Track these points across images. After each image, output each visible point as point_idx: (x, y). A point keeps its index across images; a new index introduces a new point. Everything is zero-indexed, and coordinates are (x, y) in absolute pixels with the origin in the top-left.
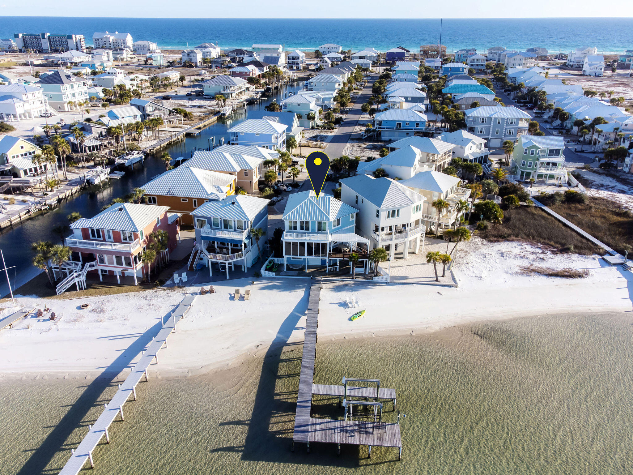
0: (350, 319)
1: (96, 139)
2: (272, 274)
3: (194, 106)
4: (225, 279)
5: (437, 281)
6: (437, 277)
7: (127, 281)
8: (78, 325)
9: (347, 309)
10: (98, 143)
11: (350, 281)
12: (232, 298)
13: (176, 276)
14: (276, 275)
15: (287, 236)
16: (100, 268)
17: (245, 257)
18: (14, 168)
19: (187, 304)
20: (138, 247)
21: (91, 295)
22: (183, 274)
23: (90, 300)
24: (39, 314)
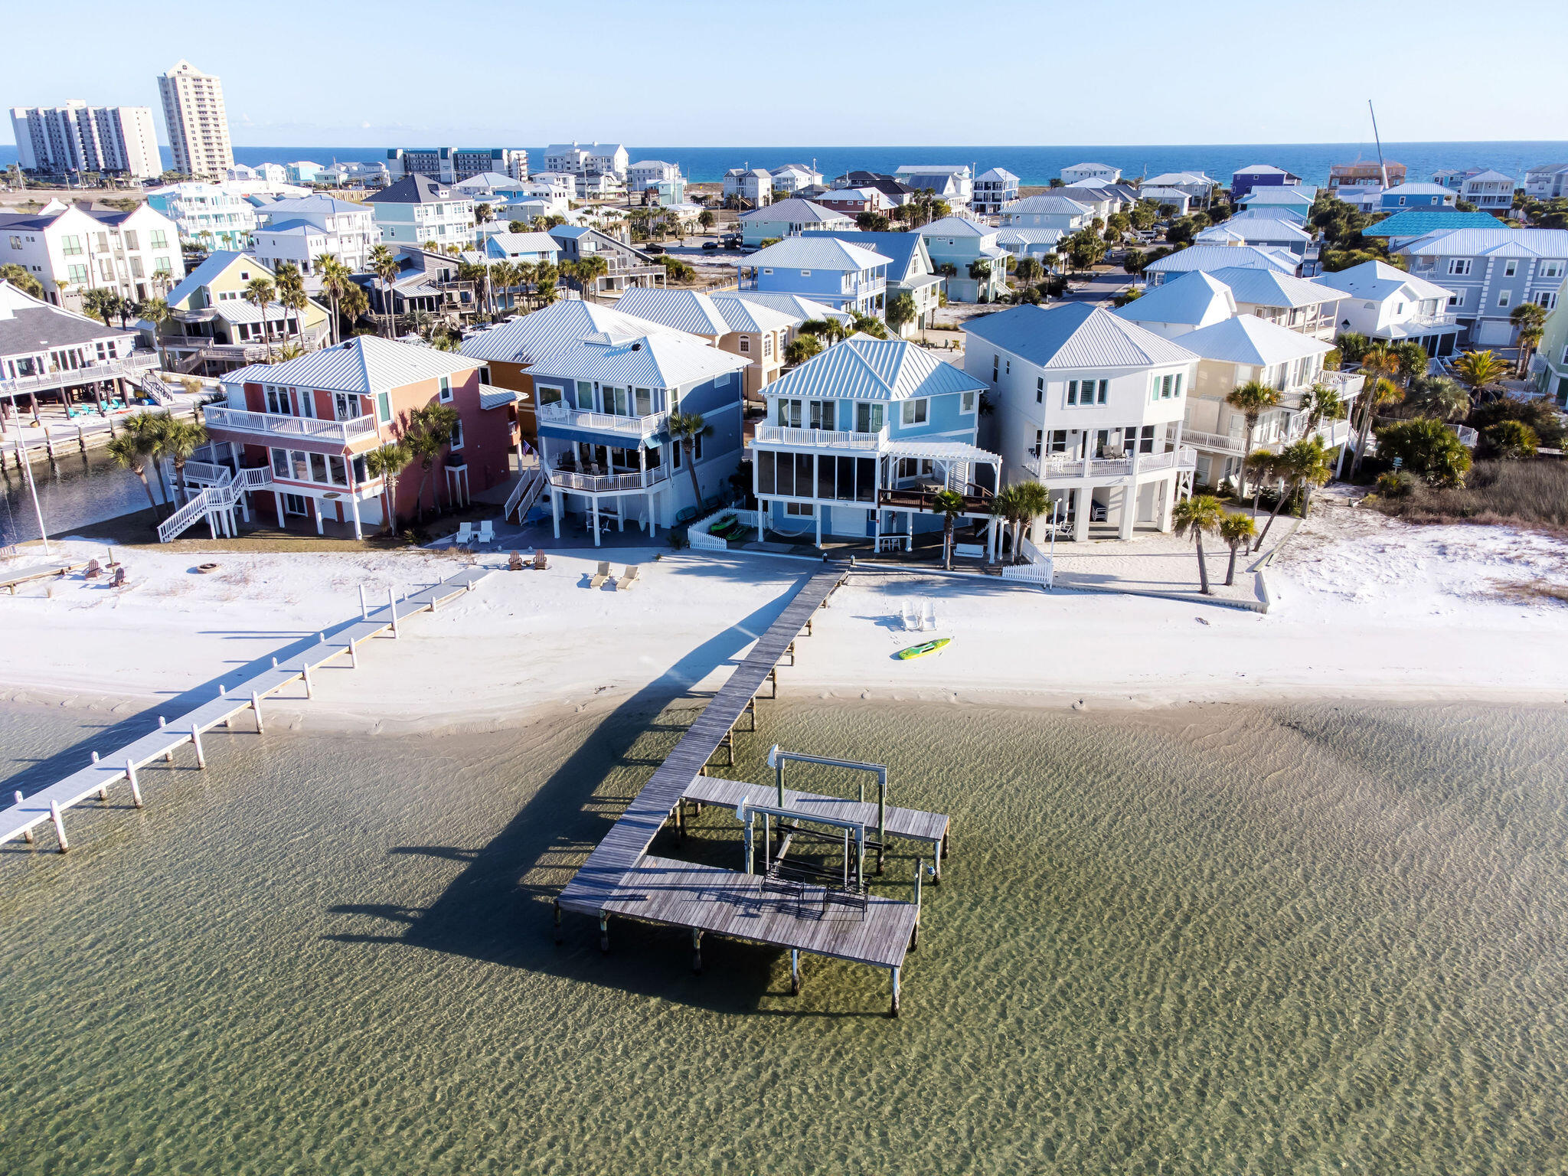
0: (897, 656)
1: (432, 284)
2: (721, 544)
4: (592, 545)
5: (1204, 591)
6: (1204, 581)
7: (339, 529)
8: (167, 602)
9: (898, 633)
10: (434, 293)
11: (934, 575)
12: (585, 583)
13: (466, 528)
14: (729, 547)
15: (764, 438)
16: (278, 489)
17: (650, 492)
18: (219, 319)
19: (461, 584)
20: (370, 435)
21: (239, 549)
22: (487, 526)
23: (230, 558)
24: (92, 572)
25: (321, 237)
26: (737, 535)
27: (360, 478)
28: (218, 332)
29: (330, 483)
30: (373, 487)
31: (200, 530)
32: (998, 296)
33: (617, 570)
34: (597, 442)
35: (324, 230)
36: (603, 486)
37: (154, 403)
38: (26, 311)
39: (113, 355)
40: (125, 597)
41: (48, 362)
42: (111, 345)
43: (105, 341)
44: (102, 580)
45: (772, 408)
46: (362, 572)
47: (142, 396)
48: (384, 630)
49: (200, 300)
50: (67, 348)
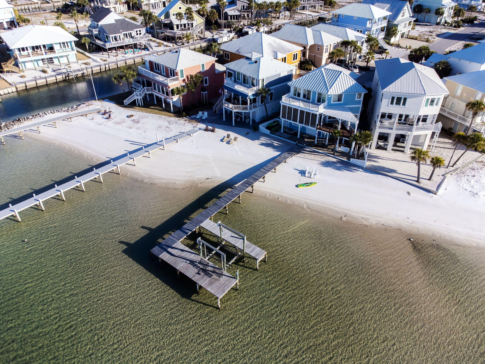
0: (297, 186)
1: (239, 10)
2: (268, 132)
4: (231, 125)
6: (418, 177)
7: (167, 108)
8: (118, 126)
9: (303, 177)
10: (238, 13)
12: (222, 140)
13: (200, 113)
14: (271, 133)
15: (285, 100)
16: (155, 94)
17: (251, 111)
18: (171, 22)
20: (177, 82)
21: (142, 111)
22: (206, 113)
23: (138, 114)
24: (105, 113)
26: (274, 129)
27: (173, 95)
28: (170, 26)
29: (165, 95)
30: (177, 98)
31: (133, 104)
32: (446, 22)
33: (233, 136)
34: (237, 94)
37: (148, 50)
38: (119, 20)
39: (140, 34)
40: (110, 123)
41: (122, 36)
42: (140, 31)
43: (138, 30)
45: (292, 90)
46: (167, 124)
49: (167, 16)
50: (127, 32)
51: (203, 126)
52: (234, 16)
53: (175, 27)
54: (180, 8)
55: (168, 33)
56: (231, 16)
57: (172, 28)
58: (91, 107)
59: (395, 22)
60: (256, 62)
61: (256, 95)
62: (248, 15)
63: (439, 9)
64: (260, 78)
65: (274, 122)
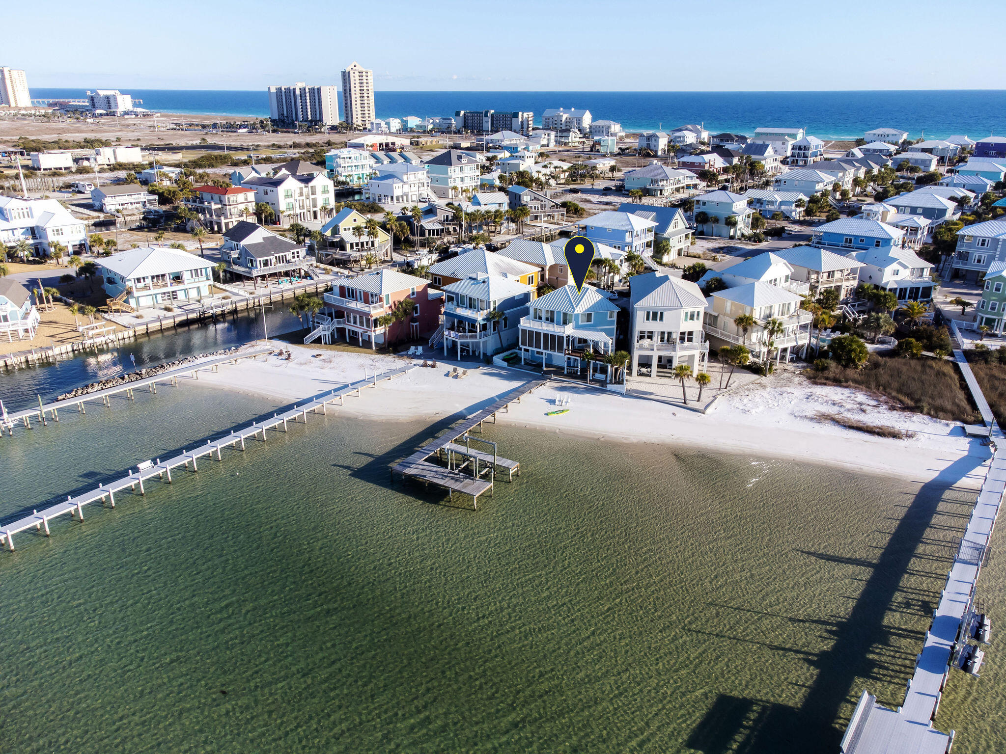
0: (547, 414)
1: (440, 223)
2: (505, 364)
3: (601, 203)
4: (456, 360)
5: (685, 403)
6: (685, 399)
7: (367, 344)
8: (303, 367)
9: (552, 406)
10: (440, 227)
11: (581, 385)
12: (447, 375)
13: (413, 348)
14: (508, 366)
15: (525, 323)
16: (347, 327)
17: (482, 340)
18: (342, 240)
19: (403, 370)
20: (381, 310)
21: (330, 349)
22: (420, 348)
23: (327, 353)
24: (281, 354)
25: (400, 184)
26: (513, 361)
27: (376, 326)
28: (341, 245)
29: (365, 327)
30: (380, 330)
31: (318, 341)
32: (743, 235)
33: (460, 370)
34: (462, 320)
35: (402, 181)
36: (461, 337)
37: (312, 279)
38: (268, 238)
39: (298, 256)
40: (291, 364)
41: (274, 260)
42: (298, 252)
43: (295, 251)
44: (284, 357)
45: (532, 311)
46: (371, 362)
47: (307, 276)
48: (371, 385)
49: (335, 231)
50: (280, 255)
51: (421, 362)
52: (433, 230)
53: (348, 246)
54: (355, 220)
55: (337, 254)
56: (429, 231)
57: (343, 248)
58: (258, 348)
59: (666, 235)
60: (484, 282)
61: (487, 319)
62: (455, 229)
63: (729, 218)
64: (492, 299)
65: (512, 354)
